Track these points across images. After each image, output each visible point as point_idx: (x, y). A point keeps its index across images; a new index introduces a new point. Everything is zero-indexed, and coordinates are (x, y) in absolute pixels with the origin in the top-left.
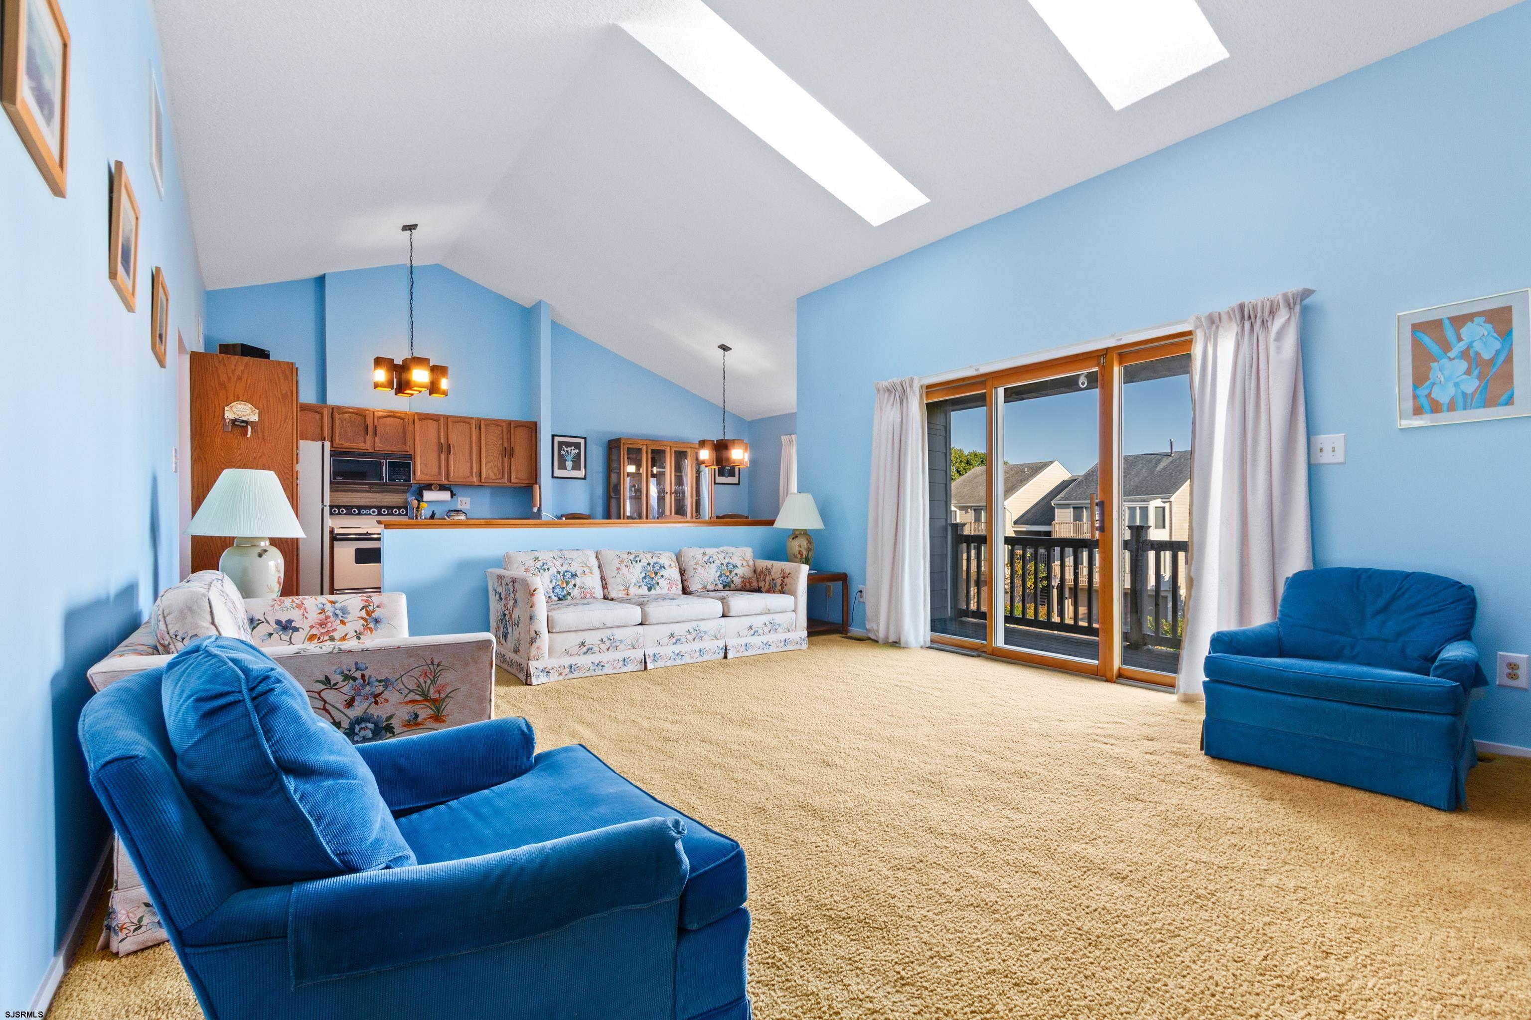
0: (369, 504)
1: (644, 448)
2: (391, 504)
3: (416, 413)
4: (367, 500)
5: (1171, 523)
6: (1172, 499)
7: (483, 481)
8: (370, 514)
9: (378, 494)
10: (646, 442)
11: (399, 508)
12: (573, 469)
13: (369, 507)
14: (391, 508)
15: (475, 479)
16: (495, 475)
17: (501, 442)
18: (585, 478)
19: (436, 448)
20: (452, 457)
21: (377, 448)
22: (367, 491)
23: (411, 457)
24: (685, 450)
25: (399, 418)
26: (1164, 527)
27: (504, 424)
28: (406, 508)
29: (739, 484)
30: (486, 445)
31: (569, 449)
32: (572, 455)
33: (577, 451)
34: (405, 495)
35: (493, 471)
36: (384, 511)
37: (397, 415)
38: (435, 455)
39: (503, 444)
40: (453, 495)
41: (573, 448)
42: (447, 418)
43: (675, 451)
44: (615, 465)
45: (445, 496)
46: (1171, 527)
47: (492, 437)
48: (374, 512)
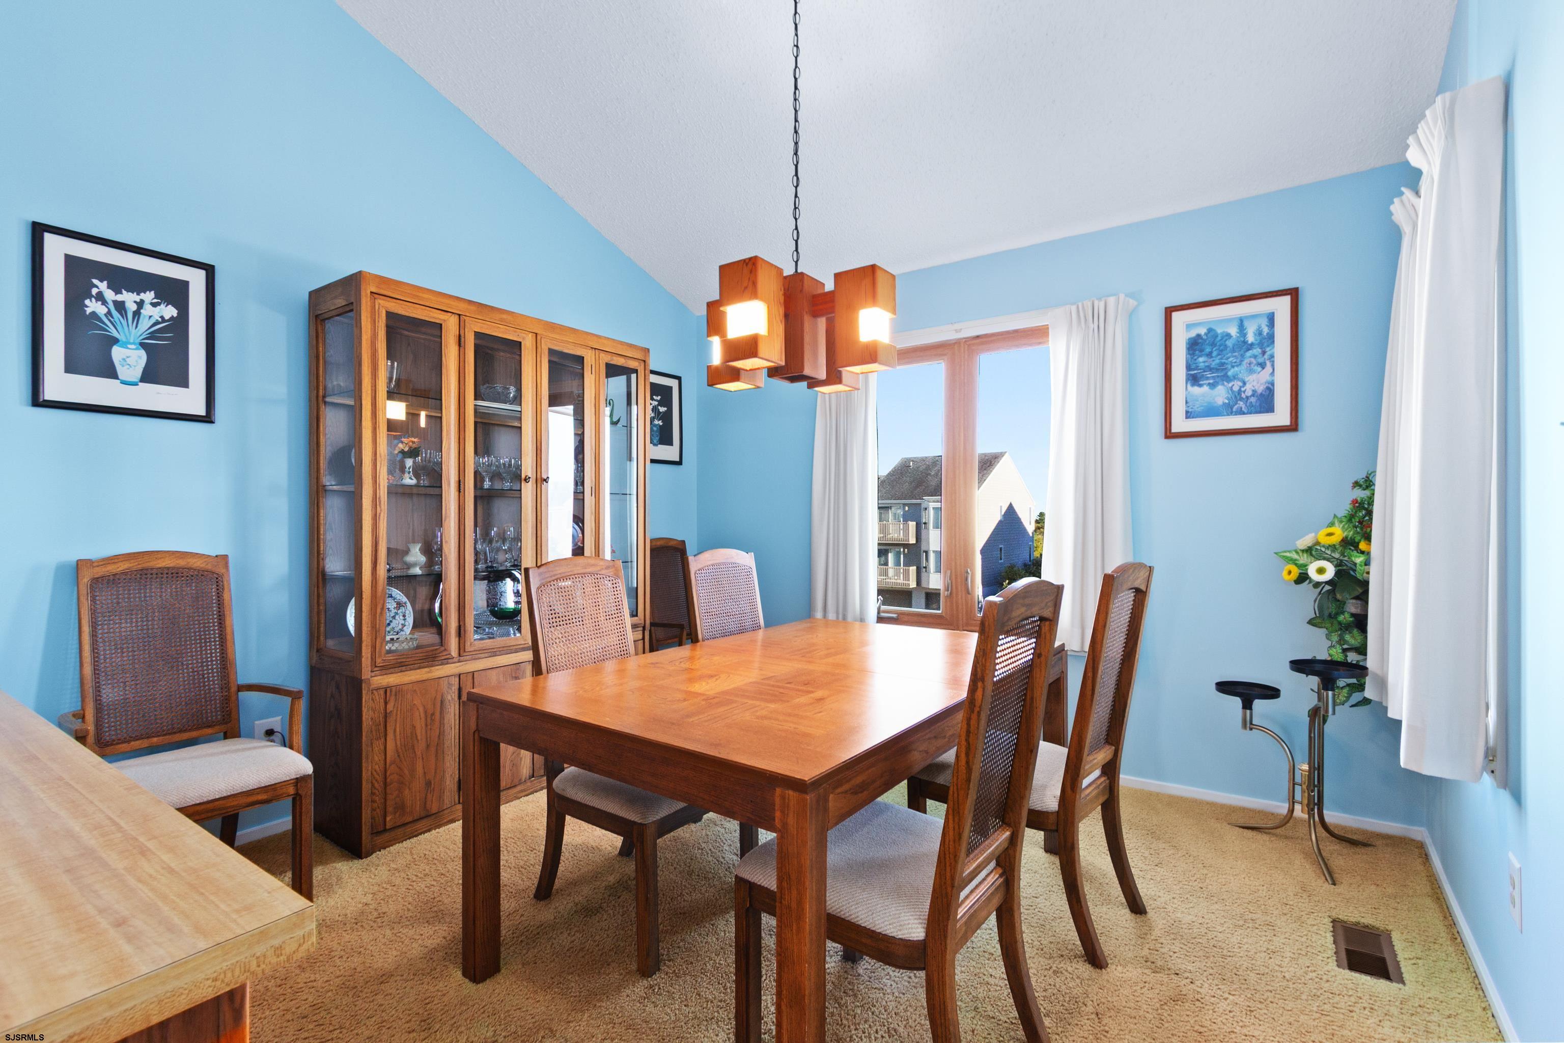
12: (149, 376)
18: (208, 418)
24: (578, 352)
29: (679, 463)
31: (129, 298)
32: (145, 324)
33: (170, 312)
41: (149, 296)
43: (551, 352)
44: (338, 380)
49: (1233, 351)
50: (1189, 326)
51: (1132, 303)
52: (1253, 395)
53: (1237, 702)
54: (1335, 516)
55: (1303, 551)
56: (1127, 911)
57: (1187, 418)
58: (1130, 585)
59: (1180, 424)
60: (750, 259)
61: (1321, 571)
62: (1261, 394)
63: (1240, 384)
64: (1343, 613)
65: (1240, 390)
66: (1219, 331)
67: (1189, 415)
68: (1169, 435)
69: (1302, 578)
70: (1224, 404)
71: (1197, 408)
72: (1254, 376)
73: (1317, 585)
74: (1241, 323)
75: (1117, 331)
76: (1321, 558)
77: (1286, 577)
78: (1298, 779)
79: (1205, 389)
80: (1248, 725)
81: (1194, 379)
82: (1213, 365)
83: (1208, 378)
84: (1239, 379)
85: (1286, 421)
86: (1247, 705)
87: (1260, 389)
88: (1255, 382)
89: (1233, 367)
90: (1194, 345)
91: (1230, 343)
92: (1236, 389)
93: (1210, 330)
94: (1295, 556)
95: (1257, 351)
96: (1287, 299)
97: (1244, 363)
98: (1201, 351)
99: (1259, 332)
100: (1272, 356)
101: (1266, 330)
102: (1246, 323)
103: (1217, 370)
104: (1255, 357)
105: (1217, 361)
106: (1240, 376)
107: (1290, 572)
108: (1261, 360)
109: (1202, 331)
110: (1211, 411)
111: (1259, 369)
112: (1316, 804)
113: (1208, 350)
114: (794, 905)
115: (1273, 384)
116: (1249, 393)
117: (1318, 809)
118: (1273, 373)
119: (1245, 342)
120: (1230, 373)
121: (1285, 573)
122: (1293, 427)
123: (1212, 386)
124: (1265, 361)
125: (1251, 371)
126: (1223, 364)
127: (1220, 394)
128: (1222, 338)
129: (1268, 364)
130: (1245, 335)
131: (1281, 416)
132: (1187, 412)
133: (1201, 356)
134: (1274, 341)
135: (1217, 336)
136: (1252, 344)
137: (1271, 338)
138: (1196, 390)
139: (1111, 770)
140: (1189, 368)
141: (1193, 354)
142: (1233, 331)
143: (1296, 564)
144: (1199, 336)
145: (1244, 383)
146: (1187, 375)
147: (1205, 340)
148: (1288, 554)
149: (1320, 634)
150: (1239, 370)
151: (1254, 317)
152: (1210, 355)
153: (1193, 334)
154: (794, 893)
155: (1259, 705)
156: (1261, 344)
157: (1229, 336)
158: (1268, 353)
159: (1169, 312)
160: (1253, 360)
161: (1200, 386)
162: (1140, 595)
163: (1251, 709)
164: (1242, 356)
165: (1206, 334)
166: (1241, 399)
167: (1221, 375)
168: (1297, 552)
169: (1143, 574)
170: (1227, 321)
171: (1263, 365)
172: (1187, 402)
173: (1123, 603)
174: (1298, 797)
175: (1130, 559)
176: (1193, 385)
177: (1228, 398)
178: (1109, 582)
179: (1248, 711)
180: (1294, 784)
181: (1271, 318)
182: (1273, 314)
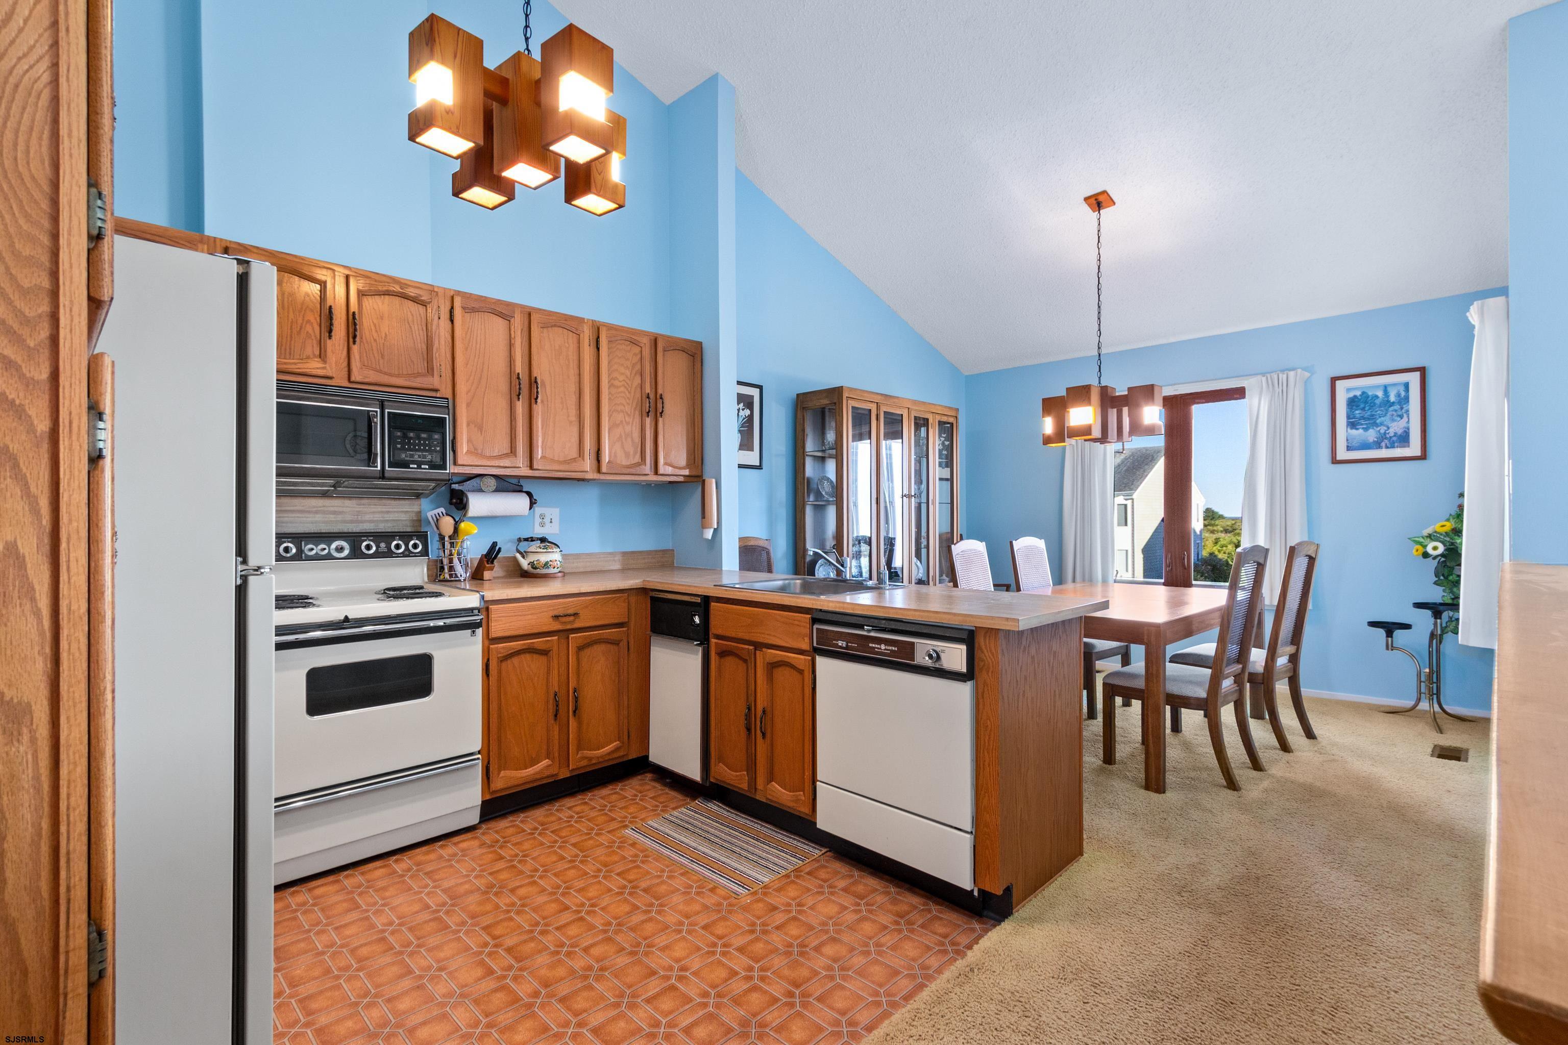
0: (324, 528)
1: (873, 407)
2: (382, 527)
3: (459, 293)
4: (318, 517)
5: (1133, 521)
6: (1134, 496)
7: (604, 469)
8: (329, 557)
9: (347, 502)
10: (877, 399)
11: (406, 537)
12: (741, 447)
13: (327, 537)
14: (387, 537)
15: (588, 464)
16: (627, 455)
17: (638, 380)
18: (759, 467)
19: (502, 385)
20: (538, 409)
21: (357, 376)
22: (325, 495)
23: (450, 405)
25: (415, 300)
26: (1126, 525)
27: (645, 341)
28: (423, 537)
30: (611, 386)
33: (748, 412)
34: (416, 502)
35: (623, 447)
36: (368, 547)
37: (412, 292)
38: (502, 404)
39: (642, 386)
40: (532, 503)
41: (741, 406)
42: (529, 313)
43: (916, 418)
45: (517, 504)
46: (1133, 524)
47: (622, 370)
48: (340, 549)
49: (1380, 406)
50: (1349, 390)
51: (1307, 374)
52: (1395, 436)
53: (1381, 632)
54: (1451, 515)
55: (1427, 537)
56: (1306, 738)
57: (1348, 450)
58: (1305, 553)
59: (1342, 454)
60: (1087, 386)
61: (1435, 548)
62: (1400, 435)
63: (1386, 428)
64: (1452, 575)
65: (1385, 433)
66: (1370, 394)
67: (1349, 448)
68: (1335, 461)
69: (1426, 555)
70: (1374, 441)
71: (1355, 444)
72: (1395, 423)
73: (1435, 558)
74: (1385, 388)
75: (1296, 395)
76: (1437, 540)
77: (1415, 553)
78: (1423, 679)
79: (1361, 431)
80: (1390, 647)
81: (1352, 425)
82: (1366, 416)
83: (1362, 424)
84: (1384, 425)
85: (1418, 453)
86: (1389, 634)
87: (1400, 432)
88: (1396, 427)
89: (1380, 417)
90: (1352, 403)
91: (1377, 402)
92: (1382, 431)
93: (1363, 393)
94: (1421, 540)
95: (1397, 407)
96: (1418, 374)
97: (1388, 415)
98: (1358, 406)
99: (1399, 395)
100: (1407, 411)
101: (1403, 394)
102: (1389, 389)
103: (1369, 419)
104: (1396, 411)
105: (1369, 413)
106: (1385, 423)
107: (1417, 550)
108: (1400, 413)
109: (1358, 393)
110: (1365, 446)
111: (1399, 419)
112: (1435, 694)
113: (1362, 406)
114: (1154, 672)
115: (1408, 429)
116: (1392, 434)
117: (1437, 697)
118: (1408, 422)
119: (1388, 401)
120: (1378, 421)
121: (1414, 551)
122: (1423, 457)
123: (1366, 429)
124: (1403, 414)
125: (1393, 420)
126: (1373, 415)
127: (1371, 435)
128: (1372, 398)
129: (1405, 416)
130: (1388, 397)
131: (1414, 449)
132: (1348, 446)
133: (1357, 410)
134: (1408, 401)
135: (1368, 397)
136: (1393, 403)
137: (1407, 399)
138: (1354, 432)
139: (1294, 659)
140: (1348, 417)
141: (1352, 408)
142: (1380, 394)
143: (1422, 545)
144: (1355, 396)
145: (1388, 428)
146: (1348, 422)
147: (1360, 400)
148: (1417, 539)
149: (1440, 589)
150: (1386, 420)
151: (1395, 385)
152: (1363, 409)
153: (1351, 395)
154: (1154, 666)
155: (1398, 633)
156: (1400, 403)
157: (1377, 397)
158: (1405, 409)
159: (1334, 380)
160: (1394, 413)
161: (1357, 429)
162: (1312, 560)
163: (1392, 637)
164: (1387, 410)
165: (1360, 395)
166: (1386, 438)
167: (1372, 422)
168: (1423, 537)
169: (1313, 548)
170: (1377, 387)
171: (1401, 417)
172: (1347, 440)
173: (1300, 565)
174: (1423, 690)
175: (1306, 539)
176: (1352, 429)
177: (1377, 438)
178: (1292, 550)
179: (1390, 639)
180: (1420, 682)
181: (1407, 386)
182: (1408, 383)
